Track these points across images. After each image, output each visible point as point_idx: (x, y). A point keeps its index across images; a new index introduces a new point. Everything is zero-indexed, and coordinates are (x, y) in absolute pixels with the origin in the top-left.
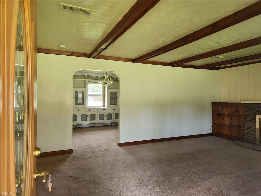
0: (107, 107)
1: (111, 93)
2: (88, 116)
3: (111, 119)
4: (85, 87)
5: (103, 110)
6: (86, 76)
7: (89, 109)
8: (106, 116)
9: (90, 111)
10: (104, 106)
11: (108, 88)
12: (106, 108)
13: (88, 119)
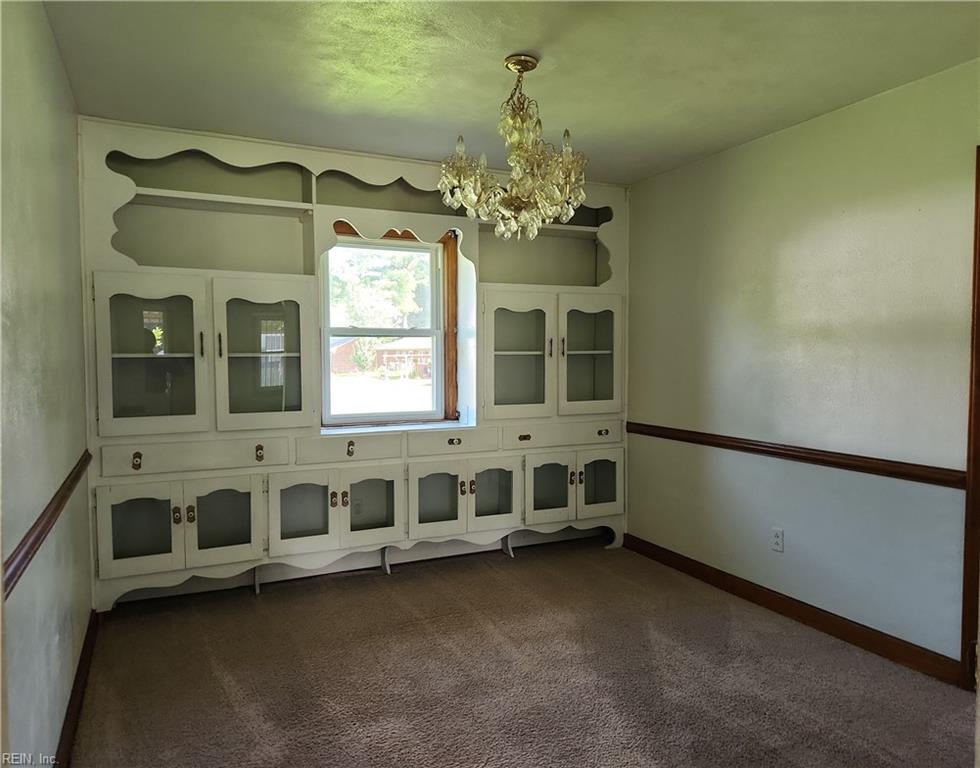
0: (473, 423)
1: (502, 313)
2: (334, 495)
3: (508, 510)
4: (310, 265)
5: (451, 442)
6: (317, 171)
7: (342, 437)
8: (467, 487)
9: (350, 453)
10: (451, 414)
11: (481, 279)
12: (469, 431)
13: (340, 517)
